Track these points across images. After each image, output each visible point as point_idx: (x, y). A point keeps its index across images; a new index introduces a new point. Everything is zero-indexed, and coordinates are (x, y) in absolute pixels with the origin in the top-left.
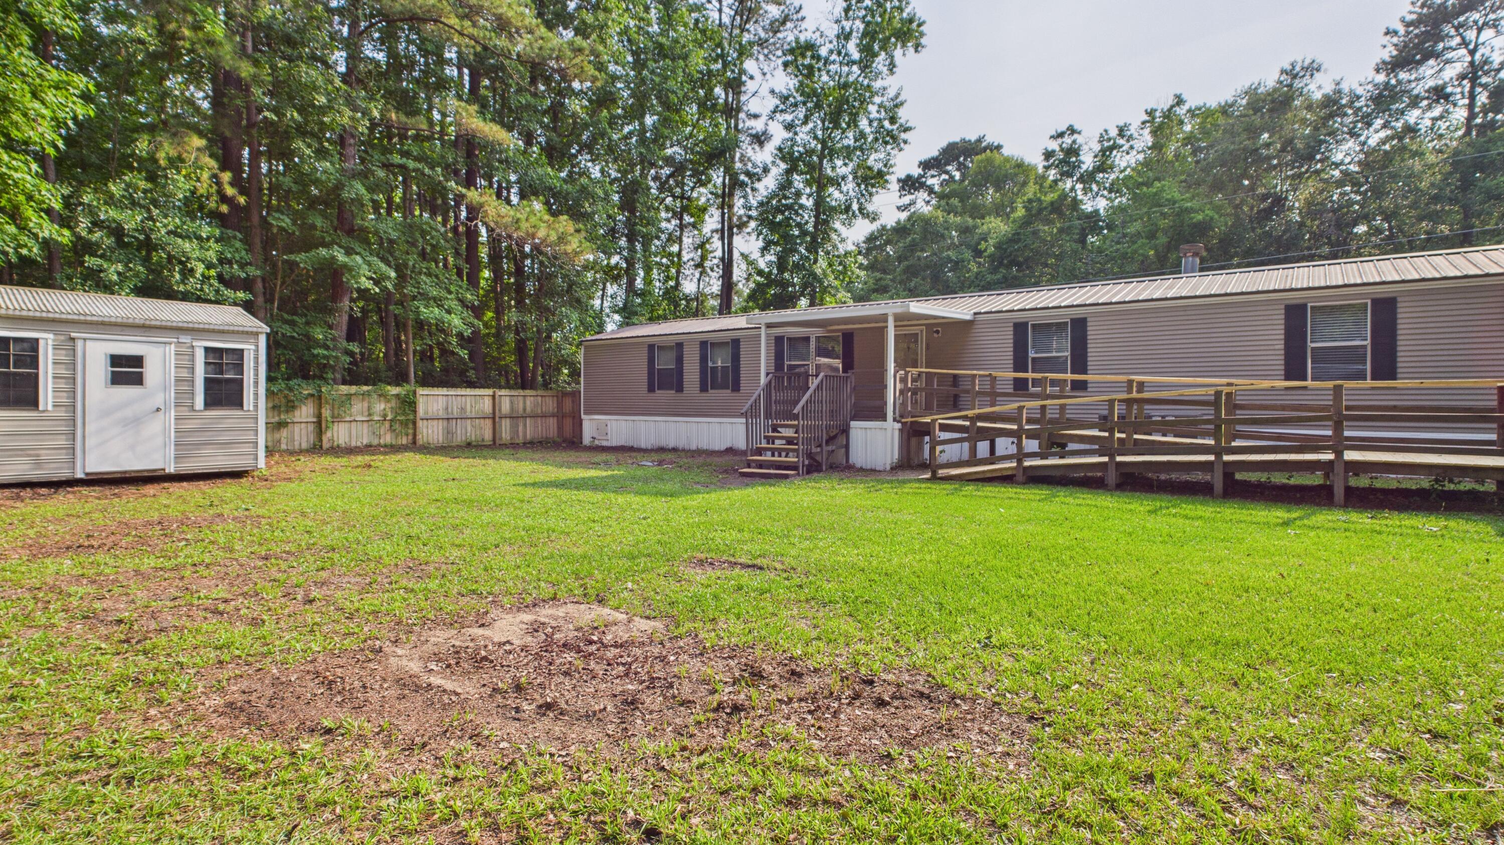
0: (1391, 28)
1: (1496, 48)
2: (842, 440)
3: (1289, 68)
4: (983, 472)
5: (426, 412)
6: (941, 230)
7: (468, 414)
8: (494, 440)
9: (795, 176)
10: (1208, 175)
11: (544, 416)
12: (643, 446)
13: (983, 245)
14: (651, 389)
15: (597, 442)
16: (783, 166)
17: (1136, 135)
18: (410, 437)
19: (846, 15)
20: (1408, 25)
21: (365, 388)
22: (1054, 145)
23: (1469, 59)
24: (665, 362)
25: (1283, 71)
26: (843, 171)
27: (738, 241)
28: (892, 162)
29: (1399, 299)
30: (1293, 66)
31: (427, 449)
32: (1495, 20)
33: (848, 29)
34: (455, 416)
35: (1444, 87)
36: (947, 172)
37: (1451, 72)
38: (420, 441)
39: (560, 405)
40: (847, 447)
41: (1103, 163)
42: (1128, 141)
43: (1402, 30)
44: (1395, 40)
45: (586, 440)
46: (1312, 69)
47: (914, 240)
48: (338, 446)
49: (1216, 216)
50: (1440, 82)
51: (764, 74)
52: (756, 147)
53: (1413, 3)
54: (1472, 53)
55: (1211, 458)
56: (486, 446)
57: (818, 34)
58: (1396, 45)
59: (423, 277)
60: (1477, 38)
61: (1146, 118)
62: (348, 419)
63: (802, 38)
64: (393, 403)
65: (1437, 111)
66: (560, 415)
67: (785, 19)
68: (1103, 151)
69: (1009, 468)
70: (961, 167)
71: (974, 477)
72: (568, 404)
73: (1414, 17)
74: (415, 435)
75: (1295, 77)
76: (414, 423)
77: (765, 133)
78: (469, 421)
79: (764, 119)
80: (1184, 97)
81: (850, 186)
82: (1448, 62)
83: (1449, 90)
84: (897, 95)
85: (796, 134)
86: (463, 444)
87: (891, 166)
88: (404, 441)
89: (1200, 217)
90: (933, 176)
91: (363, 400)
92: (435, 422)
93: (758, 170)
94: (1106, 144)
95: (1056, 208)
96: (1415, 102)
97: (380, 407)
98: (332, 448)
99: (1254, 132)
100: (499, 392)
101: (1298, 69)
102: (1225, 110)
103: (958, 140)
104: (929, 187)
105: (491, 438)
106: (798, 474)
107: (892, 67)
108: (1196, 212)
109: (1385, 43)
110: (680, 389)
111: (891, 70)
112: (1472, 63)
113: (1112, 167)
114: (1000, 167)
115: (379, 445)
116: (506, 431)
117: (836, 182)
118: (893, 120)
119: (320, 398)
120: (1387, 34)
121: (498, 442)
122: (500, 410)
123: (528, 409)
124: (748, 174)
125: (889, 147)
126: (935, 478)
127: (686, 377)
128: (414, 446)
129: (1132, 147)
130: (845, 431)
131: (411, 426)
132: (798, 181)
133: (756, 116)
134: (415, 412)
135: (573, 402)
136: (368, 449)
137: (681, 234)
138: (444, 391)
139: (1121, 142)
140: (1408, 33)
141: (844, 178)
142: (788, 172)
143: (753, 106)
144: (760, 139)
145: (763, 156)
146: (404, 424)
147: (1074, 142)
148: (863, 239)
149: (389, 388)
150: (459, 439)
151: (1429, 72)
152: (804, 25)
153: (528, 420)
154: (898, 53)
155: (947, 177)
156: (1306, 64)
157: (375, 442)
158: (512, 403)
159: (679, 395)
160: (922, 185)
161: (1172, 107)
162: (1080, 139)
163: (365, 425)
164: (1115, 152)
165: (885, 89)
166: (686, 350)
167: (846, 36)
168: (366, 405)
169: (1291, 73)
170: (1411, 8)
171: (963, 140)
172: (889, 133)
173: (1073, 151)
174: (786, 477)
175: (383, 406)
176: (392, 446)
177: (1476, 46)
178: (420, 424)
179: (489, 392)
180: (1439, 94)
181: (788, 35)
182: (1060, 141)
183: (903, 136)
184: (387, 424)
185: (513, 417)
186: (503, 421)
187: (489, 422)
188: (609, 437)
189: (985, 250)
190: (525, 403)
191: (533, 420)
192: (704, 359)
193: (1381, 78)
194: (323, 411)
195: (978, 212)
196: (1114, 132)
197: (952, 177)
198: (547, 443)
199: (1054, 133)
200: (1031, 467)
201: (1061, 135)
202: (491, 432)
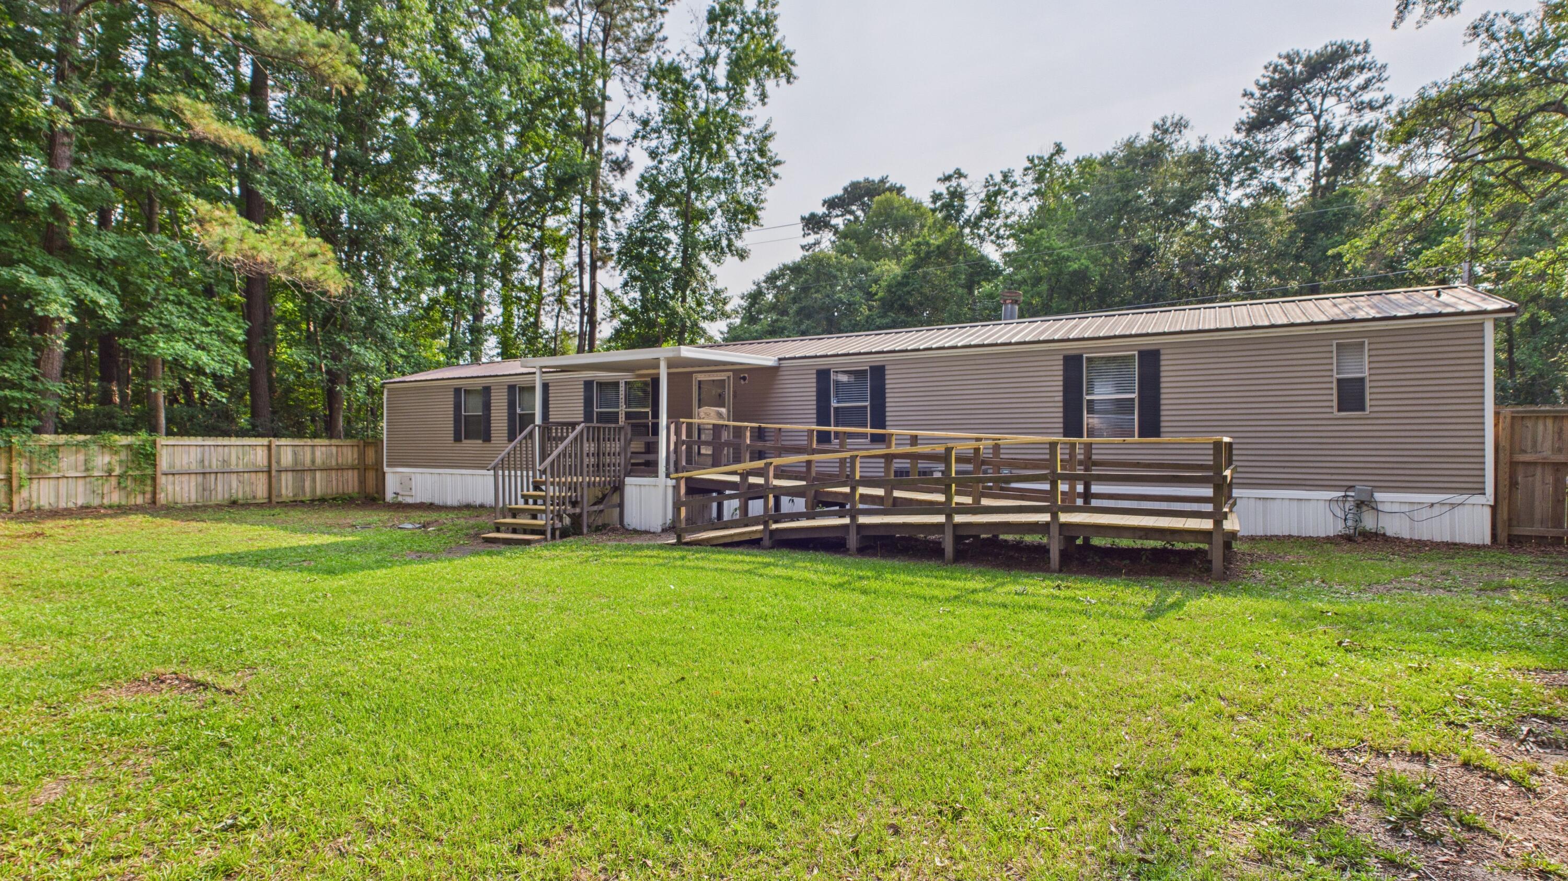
0: (1249, 90)
1: (1337, 115)
2: (616, 498)
3: (1160, 123)
4: (731, 536)
5: (172, 466)
6: (833, 271)
7: (233, 468)
8: (270, 497)
9: (661, 207)
10: (1084, 225)
11: (340, 468)
12: (449, 503)
13: (874, 288)
14: (457, 439)
15: (400, 499)
16: (648, 196)
17: (1019, 181)
18: (148, 496)
19: (711, 38)
20: (1263, 87)
21: (81, 437)
22: (942, 188)
23: (1314, 124)
24: (474, 409)
25: (1156, 127)
26: (712, 204)
27: (601, 275)
28: (762, 197)
29: (1162, 352)
30: (1164, 121)
31: (172, 511)
32: (1337, 89)
33: (713, 54)
34: (214, 469)
35: (1294, 150)
36: (852, 213)
37: (1301, 136)
38: (162, 498)
39: (362, 455)
40: (621, 505)
41: (989, 208)
42: (1012, 187)
43: (1257, 94)
44: (1252, 102)
45: (389, 497)
46: (1180, 125)
47: (806, 281)
48: (39, 509)
49: (1091, 266)
50: (1292, 145)
51: (630, 97)
52: (617, 173)
53: (1266, 67)
54: (1317, 118)
55: (941, 519)
56: (260, 506)
57: (683, 57)
58: (1253, 107)
59: (170, 307)
60: (1322, 104)
61: (1029, 165)
62: (54, 474)
63: (667, 60)
64: (123, 455)
65: (1288, 172)
66: (362, 468)
67: (649, 40)
68: (989, 198)
69: (756, 532)
70: (865, 207)
71: (722, 541)
72: (371, 453)
73: (1267, 80)
74: (154, 493)
75: (1165, 131)
76: (154, 479)
77: (626, 159)
78: (234, 476)
79: (623, 144)
80: (1064, 146)
81: (719, 220)
82: (1298, 126)
83: (1300, 153)
84: (766, 127)
85: (661, 162)
86: (225, 503)
87: (762, 201)
88: (140, 500)
89: (1075, 266)
90: (837, 216)
91: (77, 452)
92: (186, 478)
93: (617, 199)
94: (992, 189)
95: (942, 252)
96: (1269, 164)
97: (102, 460)
98: (29, 510)
99: (1127, 185)
100: (276, 442)
101: (1168, 124)
102: (1107, 161)
103: (861, 179)
104: (833, 226)
105: (266, 495)
106: (546, 539)
107: (763, 97)
108: (1074, 261)
109: (1243, 104)
110: (487, 438)
111: (762, 100)
112: (1317, 128)
113: (998, 213)
114: (898, 209)
115: (102, 506)
116: (287, 487)
117: (705, 216)
118: (762, 153)
119: (10, 448)
120: (1245, 95)
121: (274, 499)
122: (278, 462)
123: (318, 461)
124: (607, 203)
125: (760, 181)
126: (680, 543)
127: (494, 425)
128: (153, 508)
129: (1015, 194)
130: (619, 488)
131: (149, 482)
132: (665, 213)
133: (616, 141)
134: (155, 466)
135: (376, 452)
136: (85, 511)
137: (542, 266)
138: (199, 441)
139: (1005, 187)
140: (1264, 96)
141: (713, 211)
142: (654, 204)
143: (612, 130)
144: (621, 166)
145: (626, 184)
146: (140, 480)
147: (958, 185)
148: (763, 278)
149: (117, 437)
150: (220, 497)
151: (1283, 135)
152: (667, 46)
153: (318, 474)
154: (770, 84)
155: (852, 218)
156: (1175, 120)
157: (96, 502)
158: (295, 453)
159: (487, 445)
160: (827, 225)
161: (1053, 155)
162: (964, 183)
163: (81, 482)
164: (999, 198)
165: (751, 119)
166: (494, 395)
167: (710, 60)
168: (81, 457)
169: (1161, 128)
170: (1263, 72)
171: (866, 180)
172: (760, 167)
173: (958, 195)
174: (528, 542)
175: (107, 459)
176: (119, 507)
177: (1321, 111)
178: (162, 480)
179: (265, 441)
180: (1292, 158)
181: (652, 57)
182: (947, 184)
183: (775, 170)
184: (114, 481)
185: (297, 470)
186: (283, 475)
187: (263, 478)
188: (413, 493)
189: (876, 294)
190: (313, 453)
191: (325, 474)
192: (511, 405)
193: (1240, 137)
194: (15, 465)
195: (877, 254)
196: (998, 178)
197: (857, 218)
198: (343, 500)
199: (941, 176)
200: (777, 530)
201: (948, 178)
202: (265, 487)
